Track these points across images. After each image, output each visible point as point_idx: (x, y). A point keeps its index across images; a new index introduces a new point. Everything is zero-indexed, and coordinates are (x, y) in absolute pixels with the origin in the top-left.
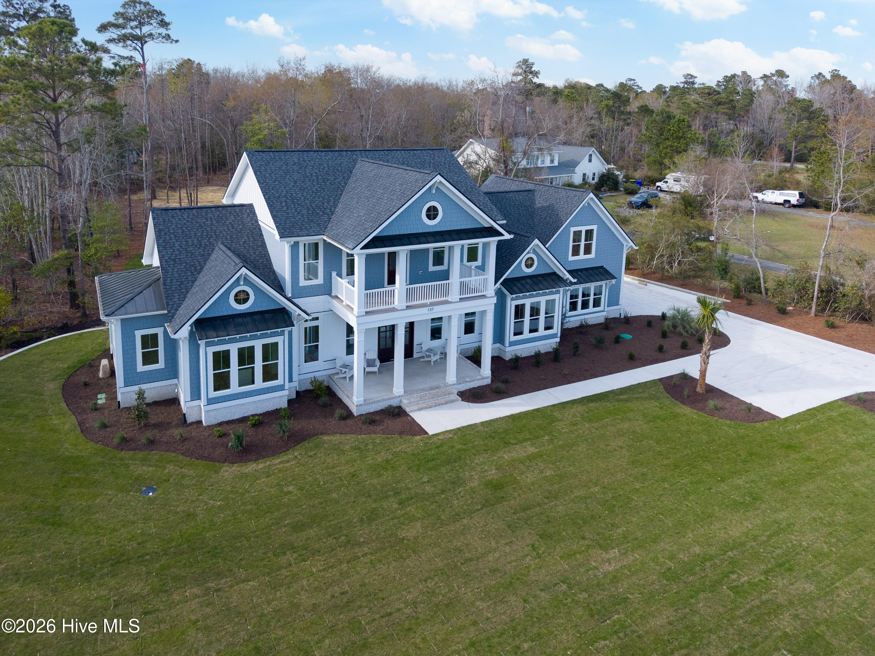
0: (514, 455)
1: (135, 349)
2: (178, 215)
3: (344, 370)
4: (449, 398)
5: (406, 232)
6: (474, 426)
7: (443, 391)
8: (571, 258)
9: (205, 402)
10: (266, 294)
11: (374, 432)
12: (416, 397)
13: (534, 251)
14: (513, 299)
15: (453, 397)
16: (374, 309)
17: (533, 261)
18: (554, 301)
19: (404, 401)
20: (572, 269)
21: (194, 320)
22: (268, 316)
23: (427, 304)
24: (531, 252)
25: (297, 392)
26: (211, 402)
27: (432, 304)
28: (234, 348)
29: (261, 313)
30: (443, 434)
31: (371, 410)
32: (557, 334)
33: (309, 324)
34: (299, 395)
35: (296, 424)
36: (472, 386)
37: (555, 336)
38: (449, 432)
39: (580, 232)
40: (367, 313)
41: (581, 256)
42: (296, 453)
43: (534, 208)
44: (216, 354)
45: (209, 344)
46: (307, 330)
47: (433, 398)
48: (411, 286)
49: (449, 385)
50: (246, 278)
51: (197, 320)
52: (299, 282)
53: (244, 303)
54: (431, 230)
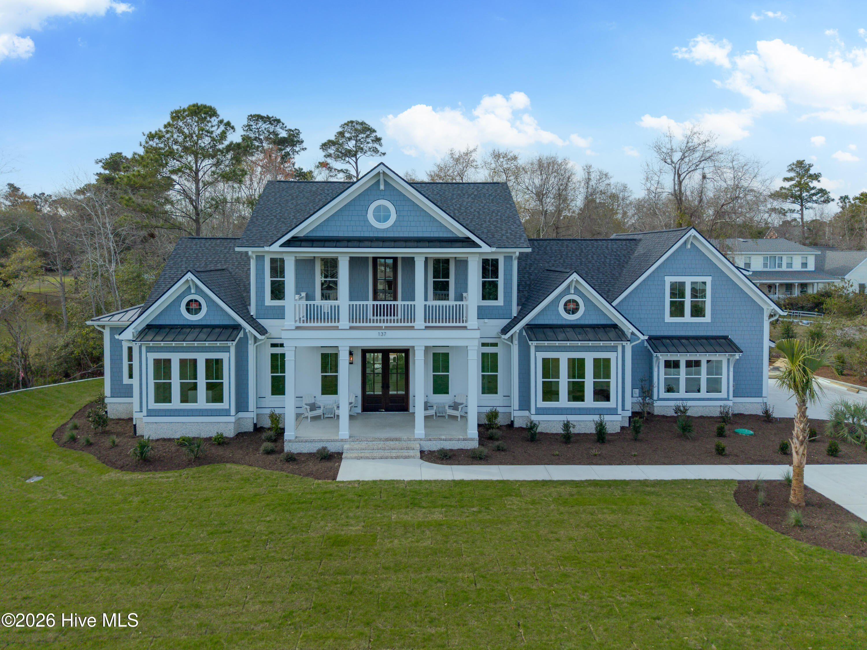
0: (405, 518)
1: (122, 360)
2: (201, 243)
3: (308, 407)
4: (405, 453)
5: (346, 235)
6: (398, 482)
7: (404, 444)
8: (668, 319)
9: (145, 413)
10: (218, 306)
11: (282, 470)
12: (364, 444)
13: (577, 291)
14: (538, 349)
15: (411, 453)
16: (309, 324)
17: (577, 304)
18: (607, 361)
19: (346, 446)
20: (670, 333)
21: (144, 325)
22: (217, 330)
23: (380, 328)
24: (572, 291)
25: (255, 425)
26: (151, 413)
27: (387, 328)
28: (175, 359)
29: (213, 327)
30: (350, 482)
31: (305, 451)
32: (616, 409)
33: (278, 350)
34: (258, 429)
35: (220, 451)
36: (448, 445)
37: (613, 412)
38: (359, 482)
39: (683, 284)
40: (298, 328)
41: (688, 318)
42: (185, 472)
43: (630, 258)
44: (157, 362)
45: (150, 349)
46: (274, 356)
47: (384, 449)
48: (358, 303)
49: (415, 440)
50: (197, 286)
51: (148, 325)
52: (264, 300)
53: (196, 314)
54: (381, 235)
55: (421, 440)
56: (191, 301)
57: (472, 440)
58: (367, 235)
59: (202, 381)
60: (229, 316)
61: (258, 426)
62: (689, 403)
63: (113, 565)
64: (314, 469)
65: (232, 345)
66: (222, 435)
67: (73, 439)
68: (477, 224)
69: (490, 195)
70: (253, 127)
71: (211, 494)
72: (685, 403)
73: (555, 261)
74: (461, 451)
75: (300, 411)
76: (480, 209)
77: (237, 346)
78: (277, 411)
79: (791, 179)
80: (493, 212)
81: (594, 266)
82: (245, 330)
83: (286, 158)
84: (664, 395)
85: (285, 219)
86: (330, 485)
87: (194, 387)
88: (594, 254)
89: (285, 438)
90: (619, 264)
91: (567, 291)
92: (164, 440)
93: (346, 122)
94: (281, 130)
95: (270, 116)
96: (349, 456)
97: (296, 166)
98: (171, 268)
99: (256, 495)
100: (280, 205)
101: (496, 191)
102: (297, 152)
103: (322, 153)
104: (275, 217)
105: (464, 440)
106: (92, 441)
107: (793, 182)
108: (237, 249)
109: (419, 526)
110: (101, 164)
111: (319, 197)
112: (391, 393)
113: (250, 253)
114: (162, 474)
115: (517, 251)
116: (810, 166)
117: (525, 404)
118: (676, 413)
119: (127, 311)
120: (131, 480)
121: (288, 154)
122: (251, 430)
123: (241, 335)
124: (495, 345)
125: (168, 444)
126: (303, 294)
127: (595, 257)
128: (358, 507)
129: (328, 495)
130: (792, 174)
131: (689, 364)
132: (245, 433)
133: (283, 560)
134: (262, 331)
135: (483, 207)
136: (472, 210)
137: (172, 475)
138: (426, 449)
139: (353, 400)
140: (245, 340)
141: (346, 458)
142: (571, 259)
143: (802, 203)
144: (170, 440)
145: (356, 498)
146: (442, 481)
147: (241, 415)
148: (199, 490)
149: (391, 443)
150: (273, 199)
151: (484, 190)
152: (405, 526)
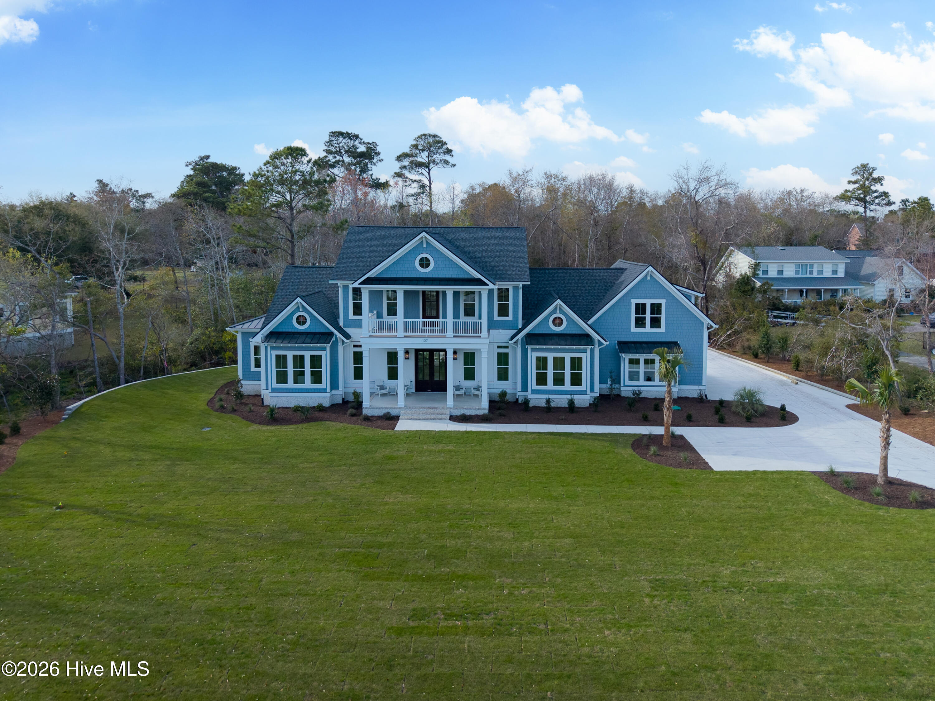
0: (432, 448)
1: (250, 355)
2: (302, 271)
3: (379, 388)
4: (440, 416)
5: (401, 276)
6: (431, 431)
7: (440, 411)
8: (634, 329)
9: (270, 390)
10: (318, 319)
11: (361, 425)
12: (414, 411)
13: (562, 311)
14: (533, 350)
15: (444, 416)
16: (378, 334)
17: (562, 320)
18: (580, 359)
19: (402, 412)
20: (635, 340)
21: (268, 332)
22: (318, 336)
23: (424, 337)
24: (558, 311)
25: (343, 399)
26: (274, 390)
27: (428, 337)
28: (290, 355)
29: (315, 334)
30: (402, 431)
31: (376, 414)
32: (586, 391)
33: (358, 350)
34: (345, 402)
35: (321, 414)
36: (468, 412)
37: (584, 393)
38: (408, 431)
39: (644, 305)
40: (371, 336)
41: (648, 328)
42: (300, 426)
43: (614, 283)
44: (278, 357)
45: (273, 348)
46: (355, 354)
47: (427, 414)
48: (409, 320)
49: (447, 409)
50: (303, 306)
51: (271, 332)
52: (348, 316)
53: (303, 325)
54: (424, 276)
55: (451, 408)
56: (300, 316)
57: (484, 409)
58: (415, 276)
59: (308, 370)
60: (325, 326)
61: (345, 400)
62: (642, 389)
63: (270, 467)
64: (381, 424)
65: (328, 346)
66: (322, 405)
67: (222, 407)
68: (497, 262)
69: (511, 238)
70: (335, 142)
71: (319, 437)
72: (640, 389)
73: (559, 286)
74: (477, 416)
75: (373, 390)
76: (501, 250)
77: (331, 347)
78: (358, 390)
79: (854, 183)
80: (510, 252)
81: (586, 290)
82: (336, 336)
83: (364, 170)
84: (628, 382)
85: (363, 258)
86: (390, 432)
87: (302, 373)
88: (589, 280)
89: (363, 406)
90: (605, 289)
91: (554, 311)
92: (283, 408)
93: (419, 134)
94: (359, 145)
95: (350, 132)
96: (403, 417)
97: (374, 177)
98: (282, 290)
99: (345, 437)
100: (359, 246)
101: (516, 234)
102: (375, 164)
103: (398, 165)
104: (356, 256)
105: (479, 409)
106: (235, 408)
107: (857, 185)
108: (330, 282)
109: (438, 452)
110: (191, 167)
111: (387, 240)
112: (435, 379)
113: (339, 284)
114: (286, 427)
115: (521, 284)
116: (874, 169)
117: (525, 388)
118: (633, 395)
119: (253, 321)
120: (268, 430)
121: (366, 165)
122: (341, 402)
123: (333, 339)
124: (507, 347)
125: (286, 410)
126: (375, 312)
127: (589, 283)
128: (405, 443)
129: (388, 437)
130: (854, 178)
131: (647, 362)
132: (337, 404)
133: (361, 465)
134: (348, 336)
135: (504, 248)
136: (495, 251)
137: (292, 427)
138: (454, 414)
139: (408, 383)
140: (336, 343)
141: (402, 419)
142: (571, 284)
143: (865, 205)
144: (287, 408)
145: (405, 439)
146: (459, 431)
147: (334, 392)
148: (311, 435)
149: (432, 410)
150: (354, 242)
151: (507, 234)
152: (430, 452)
